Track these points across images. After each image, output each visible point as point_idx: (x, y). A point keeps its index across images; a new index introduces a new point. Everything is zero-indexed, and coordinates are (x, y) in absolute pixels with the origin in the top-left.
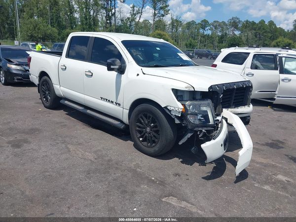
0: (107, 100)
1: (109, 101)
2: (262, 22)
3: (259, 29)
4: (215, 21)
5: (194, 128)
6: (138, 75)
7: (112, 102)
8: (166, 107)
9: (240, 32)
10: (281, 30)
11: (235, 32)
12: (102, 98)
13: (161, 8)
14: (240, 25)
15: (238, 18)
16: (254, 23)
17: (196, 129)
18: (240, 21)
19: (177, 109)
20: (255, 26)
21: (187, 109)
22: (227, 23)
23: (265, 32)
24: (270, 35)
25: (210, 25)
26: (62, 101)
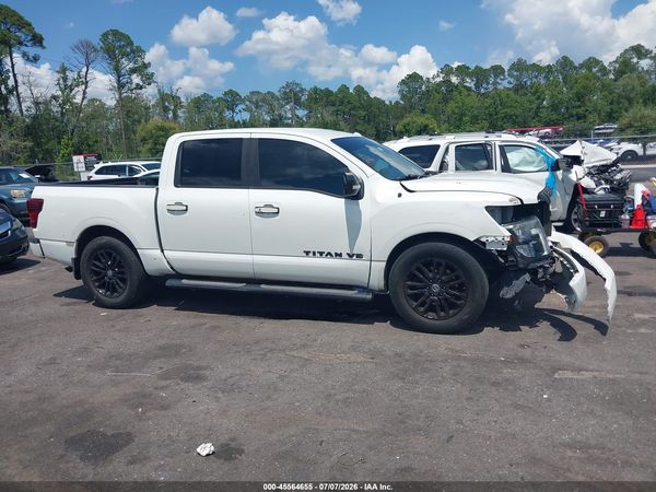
0: (321, 254)
1: (329, 254)
2: (344, 89)
3: (342, 103)
4: (252, 93)
5: (528, 265)
6: (400, 195)
7: (339, 255)
8: (477, 240)
9: (306, 112)
10: (380, 102)
11: (297, 112)
12: (307, 253)
13: (133, 71)
14: (303, 98)
15: (298, 85)
16: (328, 92)
17: (532, 266)
18: (302, 90)
19: (500, 239)
20: (333, 98)
21: (516, 236)
22: (277, 94)
23: (353, 109)
24: (363, 113)
25: (243, 101)
26: (169, 283)
